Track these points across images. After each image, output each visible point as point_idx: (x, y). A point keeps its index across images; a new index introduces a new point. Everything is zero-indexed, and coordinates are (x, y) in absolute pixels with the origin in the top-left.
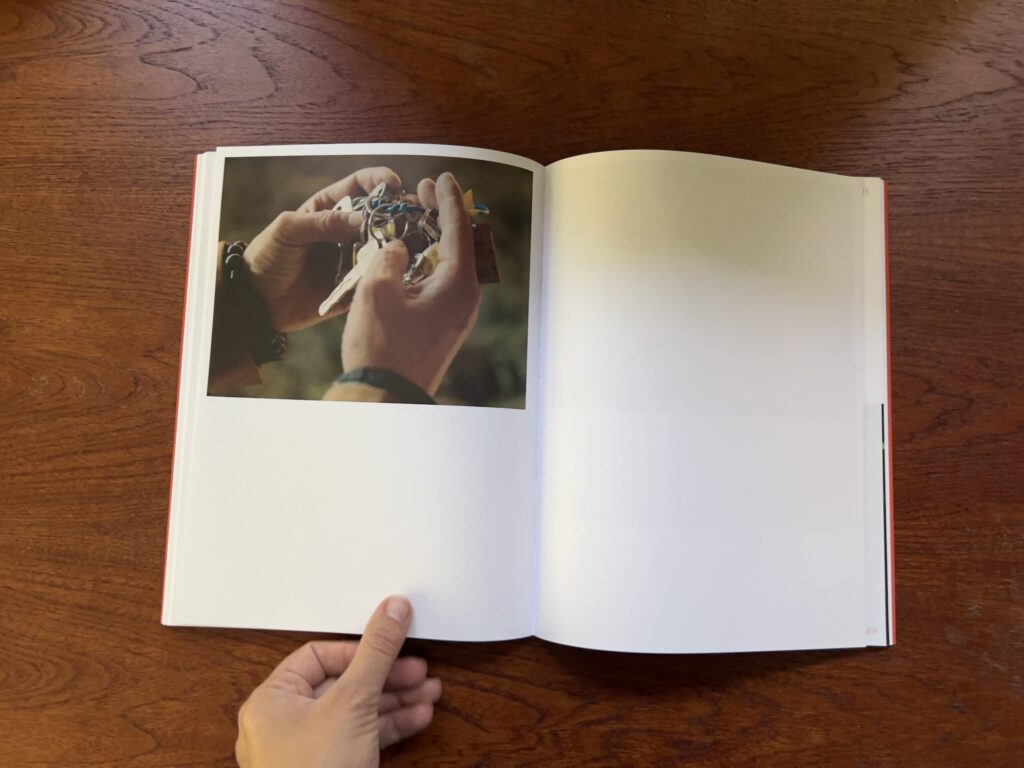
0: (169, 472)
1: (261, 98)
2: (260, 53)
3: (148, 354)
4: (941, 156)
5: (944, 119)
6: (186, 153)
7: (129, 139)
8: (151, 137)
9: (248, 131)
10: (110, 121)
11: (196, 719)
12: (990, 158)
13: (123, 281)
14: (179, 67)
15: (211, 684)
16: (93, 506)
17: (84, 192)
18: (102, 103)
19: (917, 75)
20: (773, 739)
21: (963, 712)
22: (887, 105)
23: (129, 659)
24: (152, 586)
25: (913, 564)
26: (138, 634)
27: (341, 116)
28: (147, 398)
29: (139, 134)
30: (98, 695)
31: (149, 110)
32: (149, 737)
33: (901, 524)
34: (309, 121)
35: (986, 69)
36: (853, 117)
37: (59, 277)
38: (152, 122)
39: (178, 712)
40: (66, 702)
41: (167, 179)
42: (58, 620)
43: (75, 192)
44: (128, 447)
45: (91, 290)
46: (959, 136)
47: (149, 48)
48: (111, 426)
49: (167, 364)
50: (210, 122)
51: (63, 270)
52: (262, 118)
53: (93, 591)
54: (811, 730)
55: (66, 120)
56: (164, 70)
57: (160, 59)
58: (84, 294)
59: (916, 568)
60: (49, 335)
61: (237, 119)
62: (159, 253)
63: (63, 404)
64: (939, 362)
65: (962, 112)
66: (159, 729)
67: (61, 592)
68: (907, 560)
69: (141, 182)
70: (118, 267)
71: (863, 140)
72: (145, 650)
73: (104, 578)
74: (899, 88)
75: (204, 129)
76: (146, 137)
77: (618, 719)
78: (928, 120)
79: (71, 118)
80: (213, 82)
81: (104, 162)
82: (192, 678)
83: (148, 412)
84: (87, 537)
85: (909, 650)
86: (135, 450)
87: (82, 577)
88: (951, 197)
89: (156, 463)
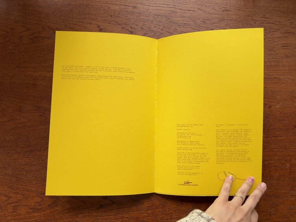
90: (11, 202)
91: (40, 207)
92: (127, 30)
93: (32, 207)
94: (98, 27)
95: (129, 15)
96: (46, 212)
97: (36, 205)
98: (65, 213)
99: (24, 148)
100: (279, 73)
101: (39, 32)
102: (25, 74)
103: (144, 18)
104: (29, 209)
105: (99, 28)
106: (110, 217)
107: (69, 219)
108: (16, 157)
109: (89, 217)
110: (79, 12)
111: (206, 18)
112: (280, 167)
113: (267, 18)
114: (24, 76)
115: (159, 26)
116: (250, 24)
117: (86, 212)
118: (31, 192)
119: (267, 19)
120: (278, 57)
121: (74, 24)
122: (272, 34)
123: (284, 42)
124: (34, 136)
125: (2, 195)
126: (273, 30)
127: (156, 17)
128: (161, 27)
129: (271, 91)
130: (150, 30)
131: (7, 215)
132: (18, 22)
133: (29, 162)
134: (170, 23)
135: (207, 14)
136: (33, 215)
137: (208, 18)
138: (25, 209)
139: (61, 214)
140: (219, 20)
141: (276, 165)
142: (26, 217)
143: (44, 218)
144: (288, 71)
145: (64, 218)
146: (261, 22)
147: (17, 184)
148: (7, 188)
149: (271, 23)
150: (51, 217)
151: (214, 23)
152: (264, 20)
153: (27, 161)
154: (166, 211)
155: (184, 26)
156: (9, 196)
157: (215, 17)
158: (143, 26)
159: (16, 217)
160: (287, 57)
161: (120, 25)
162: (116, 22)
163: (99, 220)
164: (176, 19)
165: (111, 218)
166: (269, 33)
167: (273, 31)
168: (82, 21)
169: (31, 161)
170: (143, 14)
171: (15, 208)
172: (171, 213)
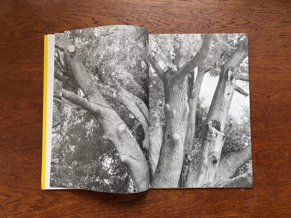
90: (11, 201)
91: (41, 205)
92: (122, 22)
93: (33, 205)
94: (93, 19)
95: (124, 7)
96: (47, 210)
97: (37, 203)
98: (67, 210)
99: (21, 146)
100: (277, 62)
101: (32, 26)
102: (19, 71)
103: (140, 9)
104: (30, 207)
105: (94, 21)
106: (112, 211)
107: (72, 216)
108: (14, 156)
109: (91, 213)
110: (73, 4)
111: (203, 8)
112: (280, 156)
113: (264, 7)
114: (18, 72)
115: (156, 17)
116: (248, 14)
117: (88, 207)
118: (32, 190)
119: (265, 9)
120: (276, 47)
121: (68, 17)
122: (270, 24)
123: (282, 32)
124: (32, 133)
125: (2, 194)
126: (270, 19)
127: (153, 8)
128: (158, 19)
129: (269, 81)
130: (147, 22)
131: (8, 214)
132: (9, 16)
133: (27, 160)
134: (166, 14)
135: (204, 4)
136: (34, 213)
137: (205, 8)
138: (26, 207)
139: (63, 210)
140: (216, 10)
141: (275, 154)
142: (28, 215)
143: (46, 215)
144: (286, 60)
145: (66, 214)
146: (259, 11)
147: (17, 183)
148: (7, 187)
149: (268, 13)
150: (53, 214)
151: (211, 13)
152: (261, 9)
153: (25, 159)
154: (168, 203)
155: (181, 17)
156: (9, 195)
157: (213, 7)
158: (139, 17)
159: (17, 216)
160: (285, 47)
161: (115, 17)
162: (111, 14)
163: (101, 215)
164: (173, 10)
165: (114, 213)
166: (267, 22)
167: (271, 21)
168: (76, 13)
169: (29, 159)
170: (139, 6)
171: (16, 206)
172: (173, 206)
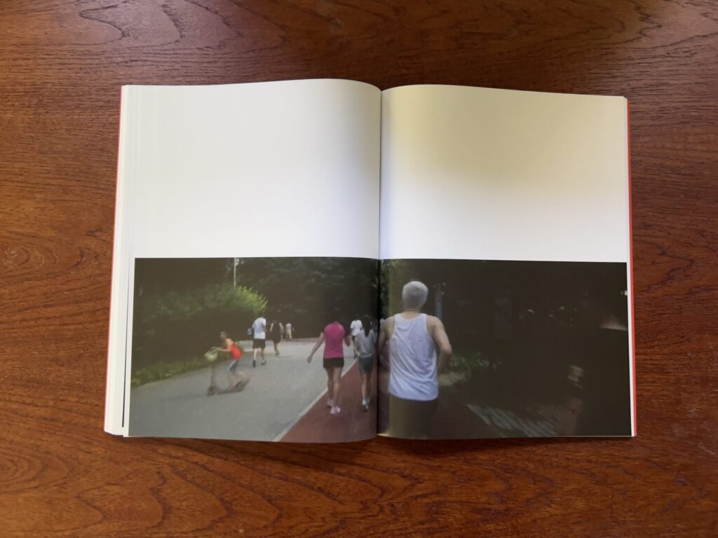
0: (107, 320)
1: (170, 43)
2: (168, 9)
3: (90, 234)
4: (671, 82)
5: (673, 55)
6: (114, 84)
7: (73, 75)
8: (88, 73)
9: (161, 68)
10: (58, 61)
11: (132, 498)
12: (706, 84)
13: (70, 180)
14: (109, 20)
15: (142, 473)
16: (52, 345)
17: (40, 114)
18: (51, 48)
19: (653, 23)
20: (549, 506)
21: (686, 485)
22: (630, 45)
23: (81, 456)
24: (97, 403)
25: (649, 379)
26: (88, 438)
27: (229, 56)
28: (90, 266)
29: (79, 70)
30: (60, 482)
31: (86, 53)
32: (98, 512)
33: (642, 351)
34: (206, 60)
35: (703, 18)
36: (606, 54)
37: (23, 177)
38: (89, 61)
39: (118, 494)
40: (36, 487)
41: (101, 104)
42: (29, 429)
43: (34, 114)
44: (77, 302)
45: (47, 187)
46: (684, 68)
47: (85, 7)
48: (65, 287)
49: (104, 241)
50: (132, 61)
51: (25, 172)
52: (171, 58)
53: (54, 407)
54: (577, 499)
55: (26, 61)
56: (97, 23)
57: (94, 15)
58: (41, 190)
59: (652, 382)
60: (17, 221)
61: (151, 59)
62: (96, 159)
63: (28, 270)
64: (669, 234)
65: (686, 50)
66: (105, 506)
67: (30, 408)
68: (645, 376)
69: (82, 106)
70: (66, 169)
71: (614, 71)
72: (93, 449)
73: (61, 398)
74: (640, 33)
75: (127, 66)
76: (85, 73)
77: (438, 493)
78: (661, 56)
79: (29, 59)
80: (133, 32)
81: (54, 92)
82: (128, 469)
83: (91, 276)
84: (48, 368)
85: (646, 441)
86: (83, 305)
87: (45, 397)
88: (678, 112)
89: (98, 313)
